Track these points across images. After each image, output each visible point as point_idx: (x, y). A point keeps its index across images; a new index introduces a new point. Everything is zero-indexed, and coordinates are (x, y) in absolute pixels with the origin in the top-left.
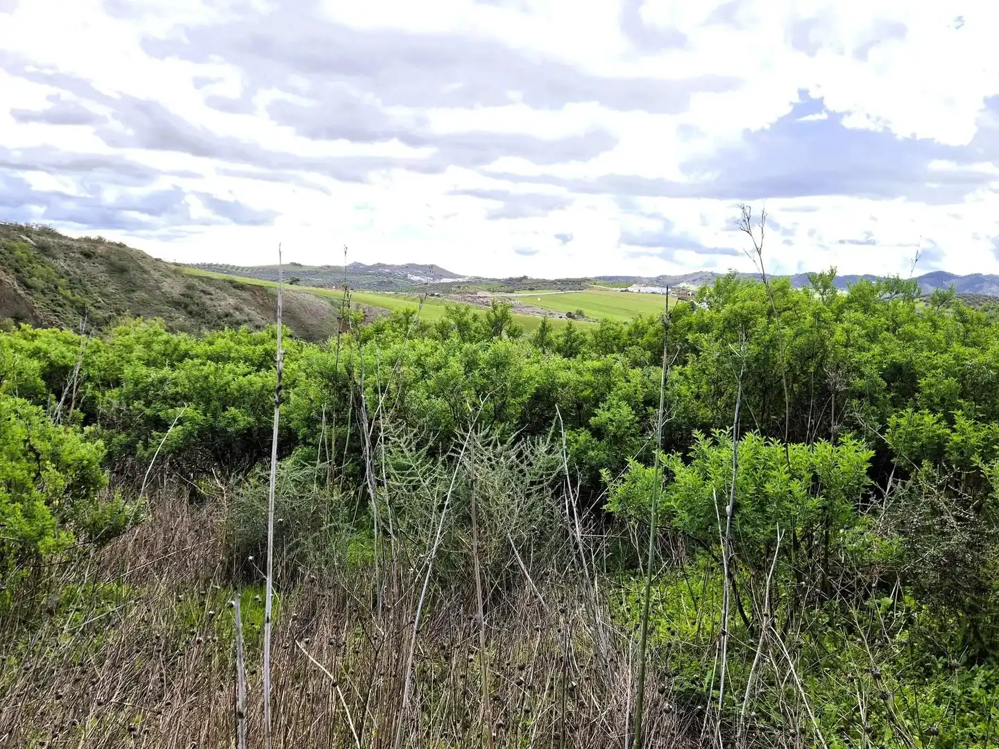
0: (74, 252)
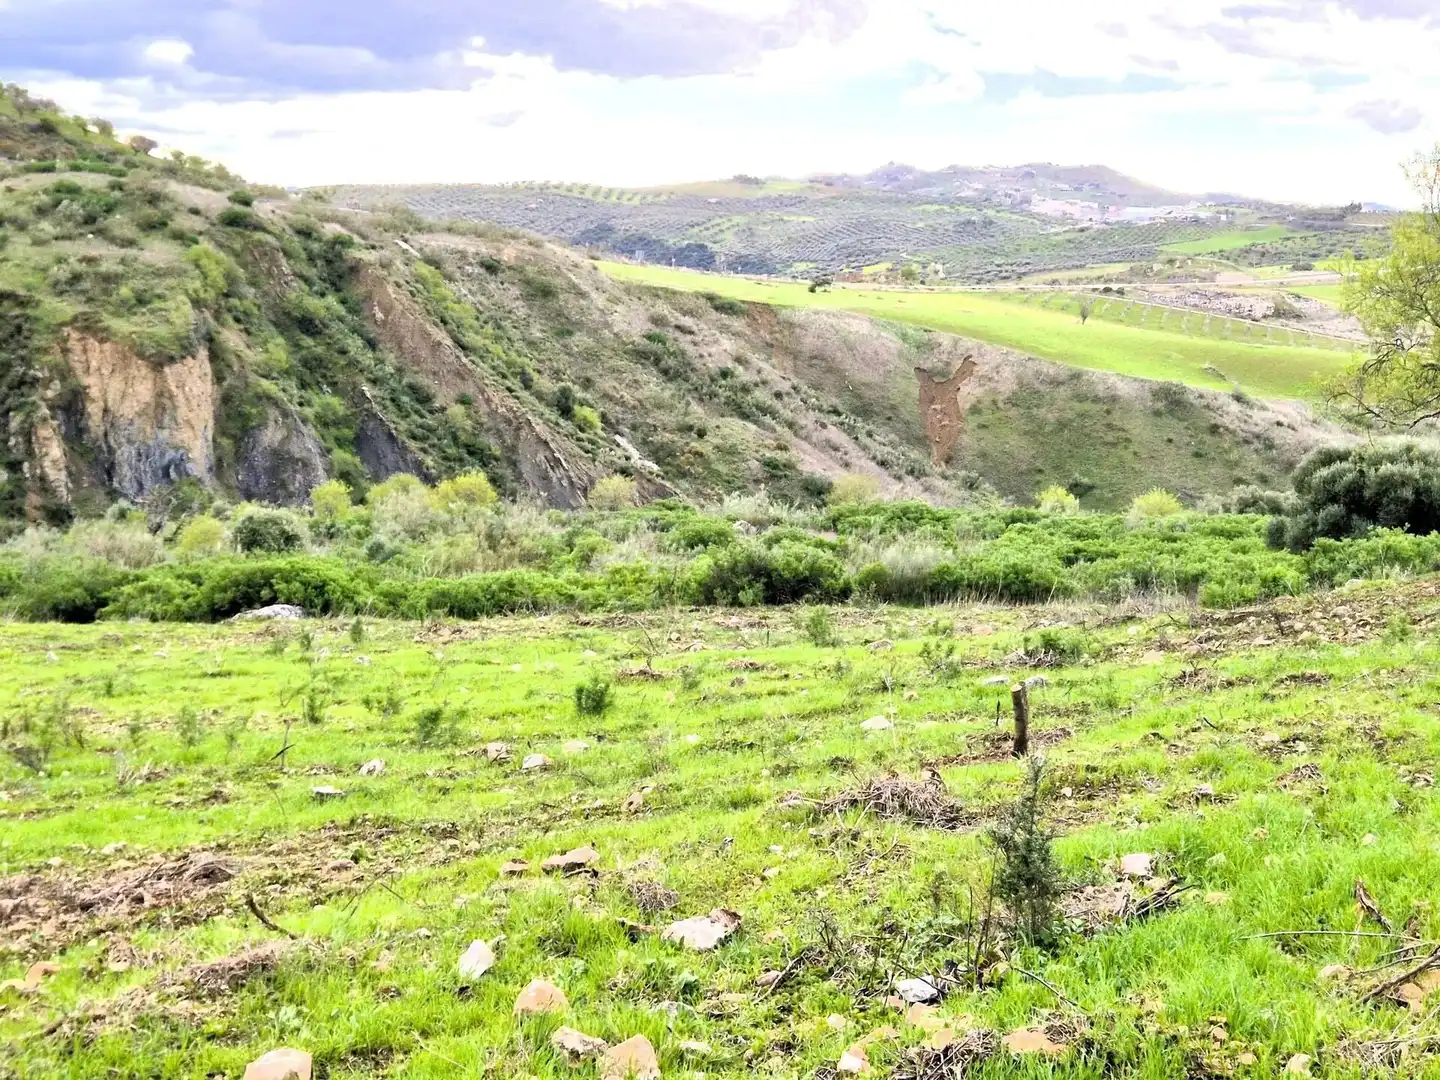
0: (470, 264)
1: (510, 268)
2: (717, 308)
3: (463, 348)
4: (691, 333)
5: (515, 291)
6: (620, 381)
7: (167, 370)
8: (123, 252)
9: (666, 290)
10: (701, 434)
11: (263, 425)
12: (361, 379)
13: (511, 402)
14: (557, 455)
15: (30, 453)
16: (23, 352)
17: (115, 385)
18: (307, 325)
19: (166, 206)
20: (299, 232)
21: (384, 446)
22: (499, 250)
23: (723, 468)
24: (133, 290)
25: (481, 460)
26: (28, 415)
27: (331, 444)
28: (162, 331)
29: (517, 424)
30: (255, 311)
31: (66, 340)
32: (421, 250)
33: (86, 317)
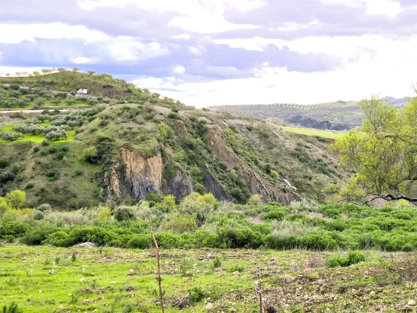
0: (244, 128)
1: (255, 129)
2: (319, 141)
3: (237, 153)
4: (310, 148)
5: (257, 136)
6: (287, 162)
7: (148, 160)
8: (139, 126)
9: (304, 135)
10: (310, 179)
11: (176, 176)
12: (205, 162)
13: (250, 169)
14: (263, 185)
15: (110, 184)
16: (109, 155)
17: (134, 164)
18: (191, 146)
19: (153, 113)
20: (191, 120)
21: (211, 182)
22: (252, 124)
23: (316, 189)
24: (140, 137)
25: (240, 186)
26: (110, 172)
27: (196, 181)
28: (148, 148)
29: (251, 175)
30: (176, 142)
31: (121, 151)
32: (229, 124)
33: (127, 144)
